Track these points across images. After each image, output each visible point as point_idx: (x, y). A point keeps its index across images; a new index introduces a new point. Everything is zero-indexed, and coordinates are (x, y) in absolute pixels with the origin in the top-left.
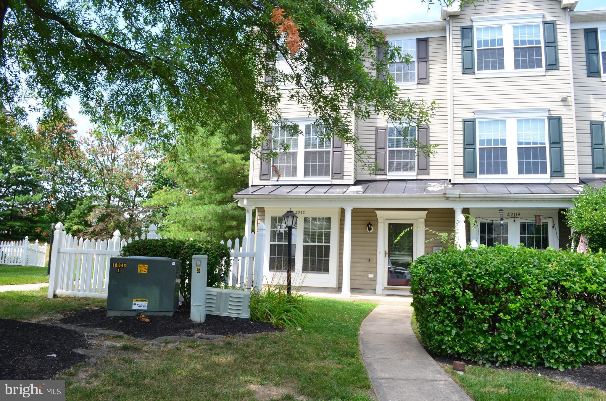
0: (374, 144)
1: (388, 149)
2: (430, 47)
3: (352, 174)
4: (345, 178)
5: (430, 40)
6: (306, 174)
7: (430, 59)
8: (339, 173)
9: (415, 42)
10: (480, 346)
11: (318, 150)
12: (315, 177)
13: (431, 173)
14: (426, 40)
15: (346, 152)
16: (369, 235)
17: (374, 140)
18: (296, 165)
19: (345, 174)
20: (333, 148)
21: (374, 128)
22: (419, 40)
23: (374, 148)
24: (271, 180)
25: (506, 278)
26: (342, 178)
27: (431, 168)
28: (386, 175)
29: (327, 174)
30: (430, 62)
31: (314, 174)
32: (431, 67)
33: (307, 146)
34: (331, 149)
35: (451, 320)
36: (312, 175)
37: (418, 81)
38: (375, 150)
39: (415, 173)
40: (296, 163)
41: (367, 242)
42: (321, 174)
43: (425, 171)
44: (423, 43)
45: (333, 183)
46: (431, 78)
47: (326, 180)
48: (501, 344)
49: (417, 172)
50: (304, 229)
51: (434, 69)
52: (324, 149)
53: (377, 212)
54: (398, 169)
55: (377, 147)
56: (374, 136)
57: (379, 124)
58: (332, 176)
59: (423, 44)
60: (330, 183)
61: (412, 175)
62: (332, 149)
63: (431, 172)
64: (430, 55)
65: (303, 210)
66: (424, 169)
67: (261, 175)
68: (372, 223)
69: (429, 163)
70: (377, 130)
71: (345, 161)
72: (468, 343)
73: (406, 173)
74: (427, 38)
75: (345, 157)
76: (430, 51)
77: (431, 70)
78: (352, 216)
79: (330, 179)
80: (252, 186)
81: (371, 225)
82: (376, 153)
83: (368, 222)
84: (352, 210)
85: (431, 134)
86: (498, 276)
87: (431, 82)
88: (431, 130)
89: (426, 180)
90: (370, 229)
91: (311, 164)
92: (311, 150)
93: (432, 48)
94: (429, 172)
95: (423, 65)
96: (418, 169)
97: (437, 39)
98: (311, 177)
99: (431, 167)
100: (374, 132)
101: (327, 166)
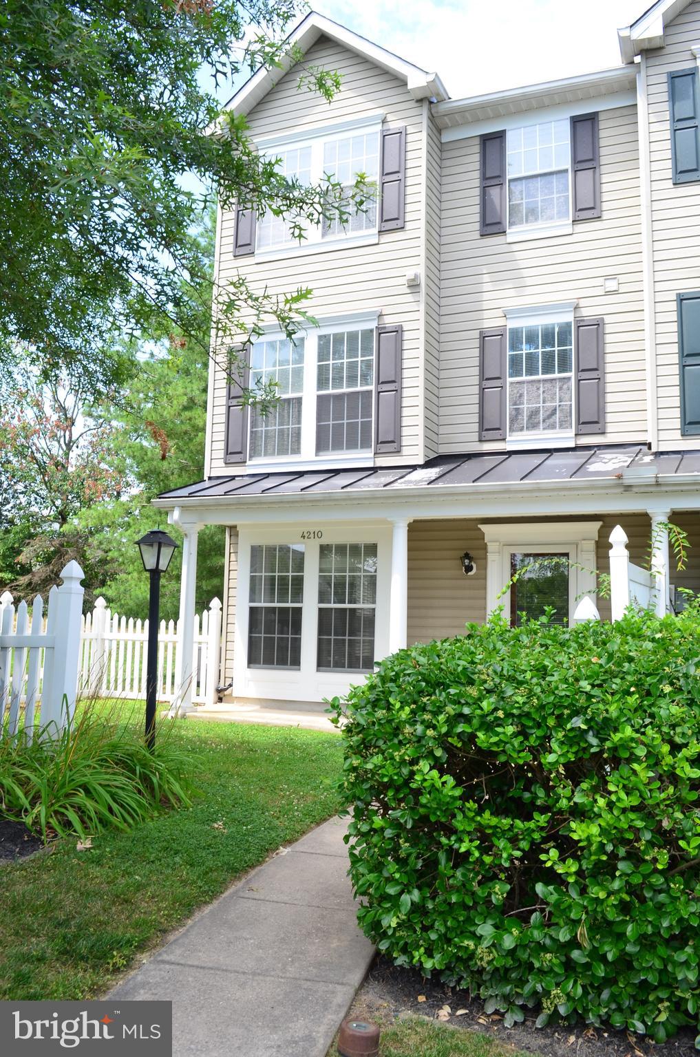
0: (476, 371)
1: (509, 380)
2: (602, 134)
3: (420, 441)
4: (405, 451)
5: (601, 117)
6: (321, 446)
7: (603, 160)
8: (392, 443)
9: (566, 127)
10: (484, 956)
11: (345, 390)
12: (340, 452)
13: (608, 430)
14: (592, 118)
15: (406, 393)
16: (468, 582)
17: (476, 362)
18: (299, 429)
19: (405, 441)
20: (378, 383)
21: (476, 334)
22: (576, 121)
23: (476, 380)
24: (248, 463)
25: (572, 729)
26: (398, 452)
27: (609, 418)
28: (504, 439)
29: (365, 444)
30: (604, 169)
31: (337, 446)
32: (605, 179)
33: (322, 382)
34: (372, 387)
35: (402, 862)
36: (334, 449)
37: (574, 216)
38: (480, 385)
39: (572, 432)
40: (299, 422)
41: (462, 598)
42: (352, 445)
43: (595, 428)
44: (585, 125)
45: (378, 465)
46: (605, 206)
47: (363, 457)
48: (548, 956)
49: (577, 429)
50: (321, 570)
51: (612, 182)
52: (359, 388)
53: (483, 528)
54: (533, 425)
55: (483, 377)
56: (476, 352)
57: (487, 324)
58: (376, 448)
59: (584, 128)
60: (371, 465)
61: (566, 437)
62: (377, 387)
63: (610, 428)
64: (603, 151)
65: (317, 530)
66: (592, 421)
67: (227, 453)
68: (472, 553)
69: (604, 408)
70: (483, 337)
71: (405, 412)
72: (449, 941)
73: (550, 434)
74: (596, 114)
75: (405, 402)
76: (602, 143)
77: (605, 188)
78: (409, 540)
79: (372, 455)
80: (210, 478)
81: (470, 559)
82: (482, 390)
83: (462, 553)
84: (409, 525)
85: (608, 338)
86: (551, 722)
87: (605, 215)
88: (608, 329)
89: (599, 447)
90: (469, 569)
91: (331, 423)
92: (331, 391)
93: (608, 134)
94: (605, 427)
95: (585, 176)
96: (579, 423)
97: (618, 113)
98: (330, 452)
99: (608, 415)
100: (476, 343)
101: (366, 426)
